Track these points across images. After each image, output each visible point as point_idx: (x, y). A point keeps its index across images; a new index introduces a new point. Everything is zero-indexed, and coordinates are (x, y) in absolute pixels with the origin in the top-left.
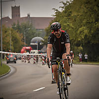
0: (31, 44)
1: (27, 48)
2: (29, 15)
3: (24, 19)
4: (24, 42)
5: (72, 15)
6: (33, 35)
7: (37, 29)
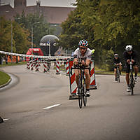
0: (41, 44)
1: (35, 50)
2: (38, 4)
3: (32, 9)
4: (31, 41)
5: (101, 5)
6: (45, 32)
7: (50, 24)
